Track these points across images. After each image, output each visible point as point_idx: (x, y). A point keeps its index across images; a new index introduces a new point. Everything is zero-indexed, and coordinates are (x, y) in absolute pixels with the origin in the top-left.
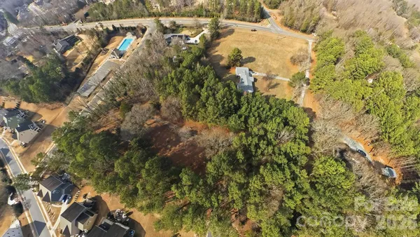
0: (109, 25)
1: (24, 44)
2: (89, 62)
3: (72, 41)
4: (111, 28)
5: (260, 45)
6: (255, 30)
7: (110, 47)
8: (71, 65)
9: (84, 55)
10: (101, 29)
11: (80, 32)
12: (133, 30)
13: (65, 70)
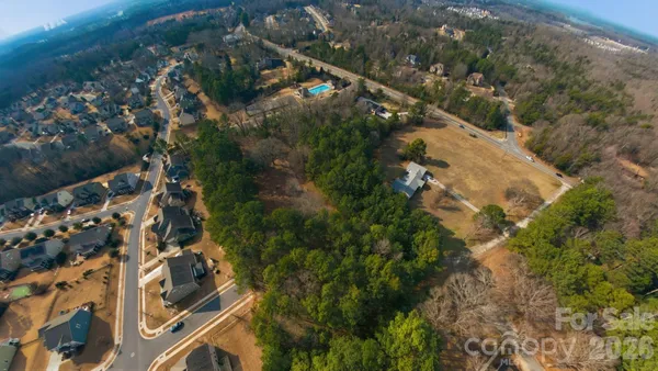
0: (318, 65)
1: (237, 47)
2: (276, 89)
3: (277, 63)
4: (319, 69)
5: (469, 154)
6: (475, 136)
7: (304, 85)
8: (260, 83)
9: (276, 80)
10: (307, 64)
11: (290, 59)
12: (336, 80)
13: (252, 84)
